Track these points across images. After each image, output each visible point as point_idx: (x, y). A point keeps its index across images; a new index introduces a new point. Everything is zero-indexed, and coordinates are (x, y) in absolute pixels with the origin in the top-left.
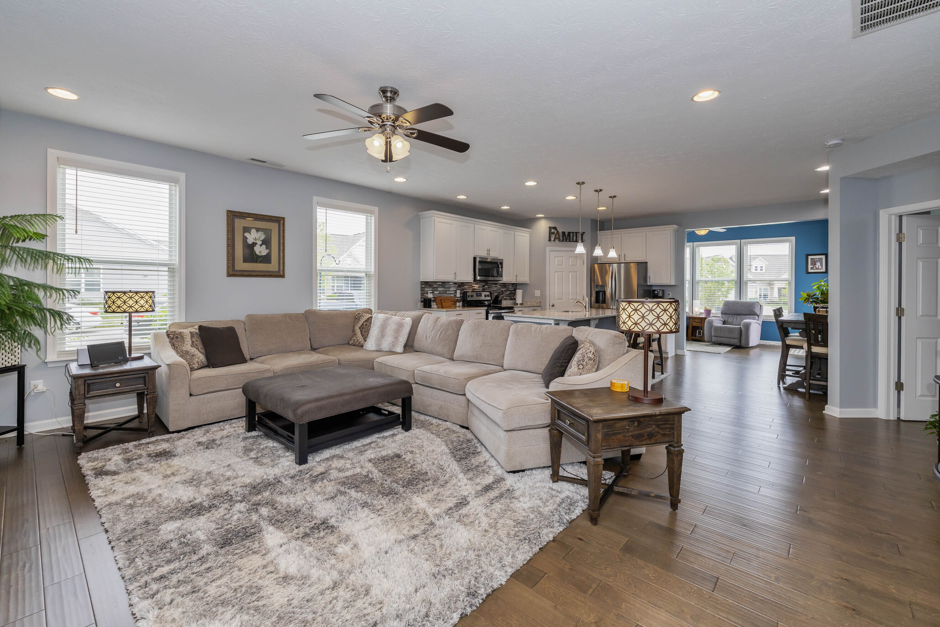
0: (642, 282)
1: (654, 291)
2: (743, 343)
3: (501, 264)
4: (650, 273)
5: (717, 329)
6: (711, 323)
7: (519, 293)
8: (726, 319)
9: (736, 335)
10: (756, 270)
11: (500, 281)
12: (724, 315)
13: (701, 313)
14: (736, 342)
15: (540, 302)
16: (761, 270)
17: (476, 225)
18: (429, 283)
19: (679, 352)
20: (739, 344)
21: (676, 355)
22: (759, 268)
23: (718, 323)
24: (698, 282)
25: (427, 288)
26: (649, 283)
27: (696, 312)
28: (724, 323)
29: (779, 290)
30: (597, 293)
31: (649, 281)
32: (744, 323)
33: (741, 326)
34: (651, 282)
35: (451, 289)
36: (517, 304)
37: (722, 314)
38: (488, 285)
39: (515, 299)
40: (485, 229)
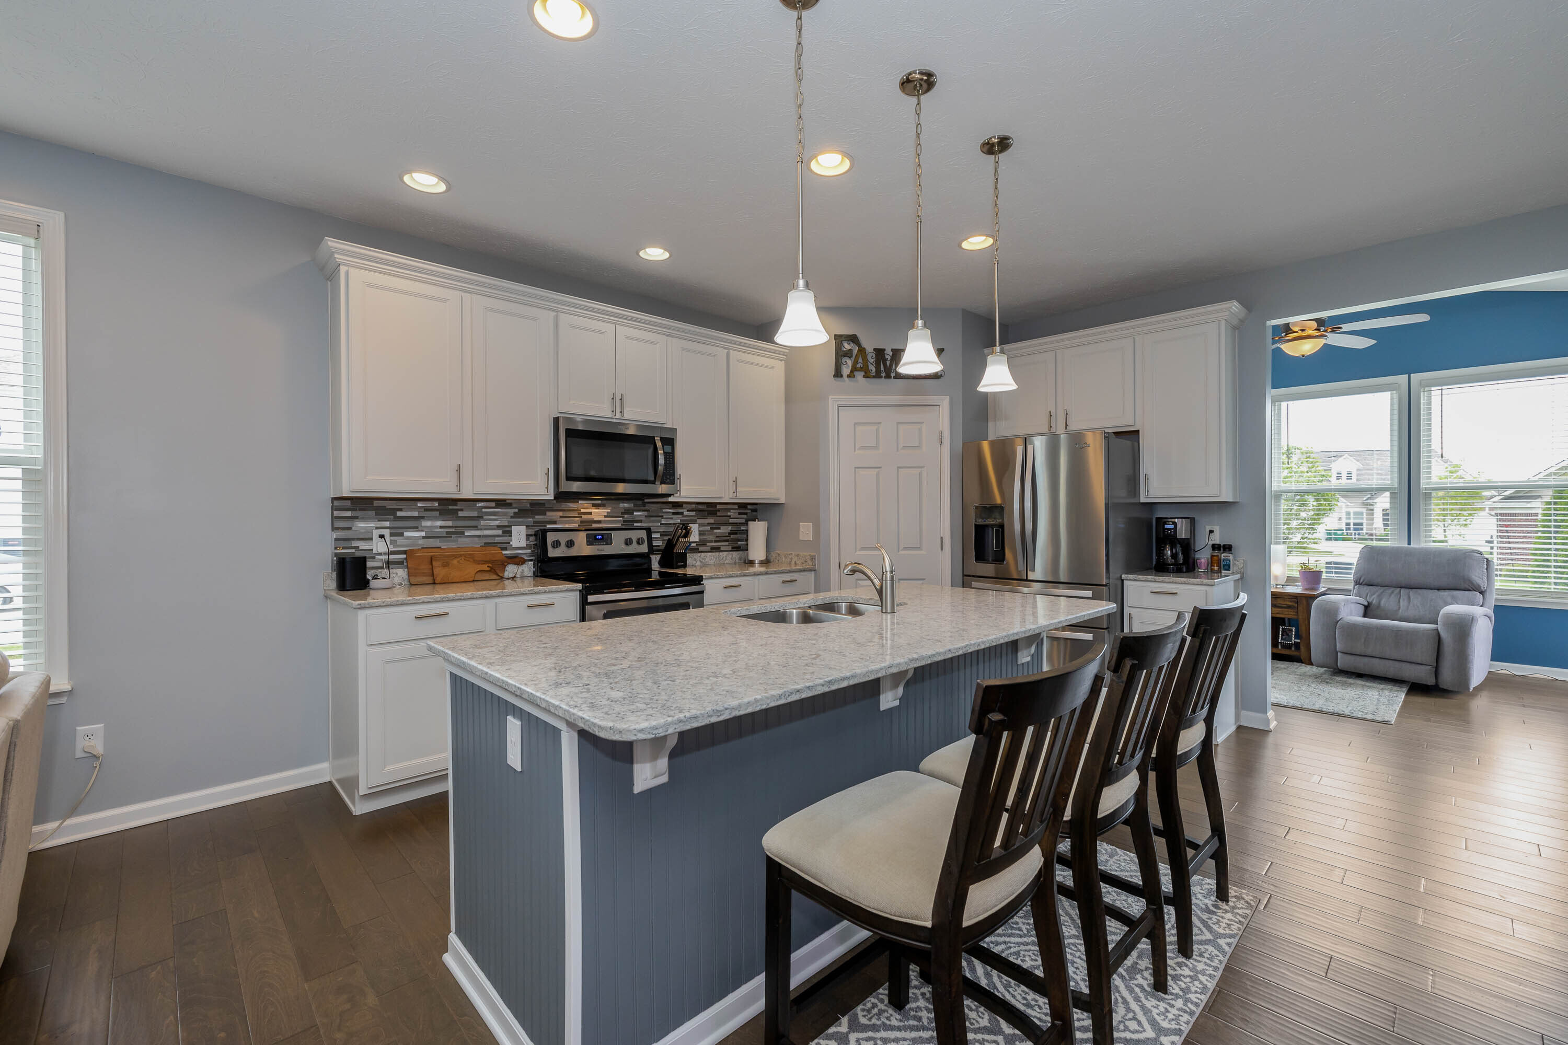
0: (1121, 494)
1: (1161, 521)
2: (1447, 677)
3: (669, 442)
4: (1149, 465)
5: (1352, 630)
6: (1331, 613)
7: (757, 531)
8: (1374, 599)
9: (1424, 652)
10: (1338, 478)
11: (670, 495)
12: (1366, 589)
13: (1290, 580)
14: (1423, 674)
15: (813, 558)
16: (1349, 478)
17: (561, 316)
18: (376, 503)
19: (1251, 719)
20: (1431, 681)
21: (1240, 728)
22: (1344, 475)
23: (1351, 614)
24: (1278, 496)
25: (364, 519)
26: (1147, 497)
27: (1276, 578)
28: (1368, 611)
29: (1384, 515)
30: (980, 530)
31: (1147, 491)
32: (1448, 616)
33: (1440, 626)
34: (1151, 494)
35: (482, 523)
36: (751, 563)
37: (1357, 583)
38: (648, 507)
39: (746, 549)
40: (603, 333)
